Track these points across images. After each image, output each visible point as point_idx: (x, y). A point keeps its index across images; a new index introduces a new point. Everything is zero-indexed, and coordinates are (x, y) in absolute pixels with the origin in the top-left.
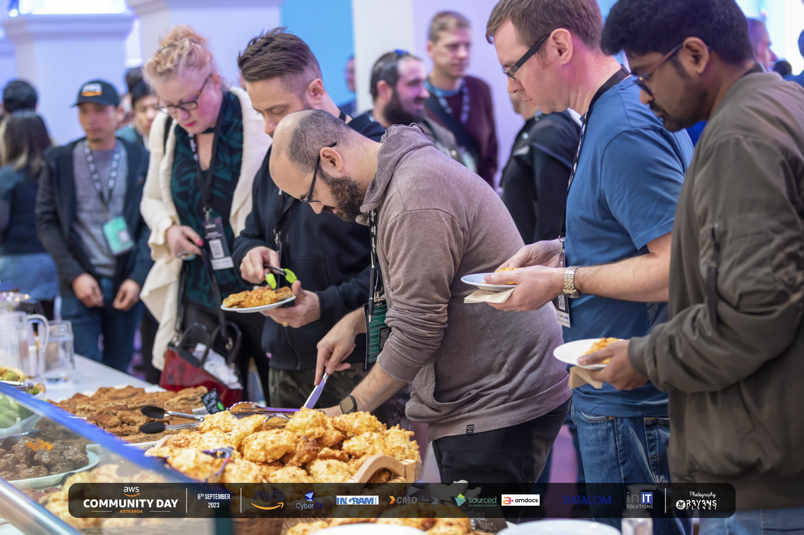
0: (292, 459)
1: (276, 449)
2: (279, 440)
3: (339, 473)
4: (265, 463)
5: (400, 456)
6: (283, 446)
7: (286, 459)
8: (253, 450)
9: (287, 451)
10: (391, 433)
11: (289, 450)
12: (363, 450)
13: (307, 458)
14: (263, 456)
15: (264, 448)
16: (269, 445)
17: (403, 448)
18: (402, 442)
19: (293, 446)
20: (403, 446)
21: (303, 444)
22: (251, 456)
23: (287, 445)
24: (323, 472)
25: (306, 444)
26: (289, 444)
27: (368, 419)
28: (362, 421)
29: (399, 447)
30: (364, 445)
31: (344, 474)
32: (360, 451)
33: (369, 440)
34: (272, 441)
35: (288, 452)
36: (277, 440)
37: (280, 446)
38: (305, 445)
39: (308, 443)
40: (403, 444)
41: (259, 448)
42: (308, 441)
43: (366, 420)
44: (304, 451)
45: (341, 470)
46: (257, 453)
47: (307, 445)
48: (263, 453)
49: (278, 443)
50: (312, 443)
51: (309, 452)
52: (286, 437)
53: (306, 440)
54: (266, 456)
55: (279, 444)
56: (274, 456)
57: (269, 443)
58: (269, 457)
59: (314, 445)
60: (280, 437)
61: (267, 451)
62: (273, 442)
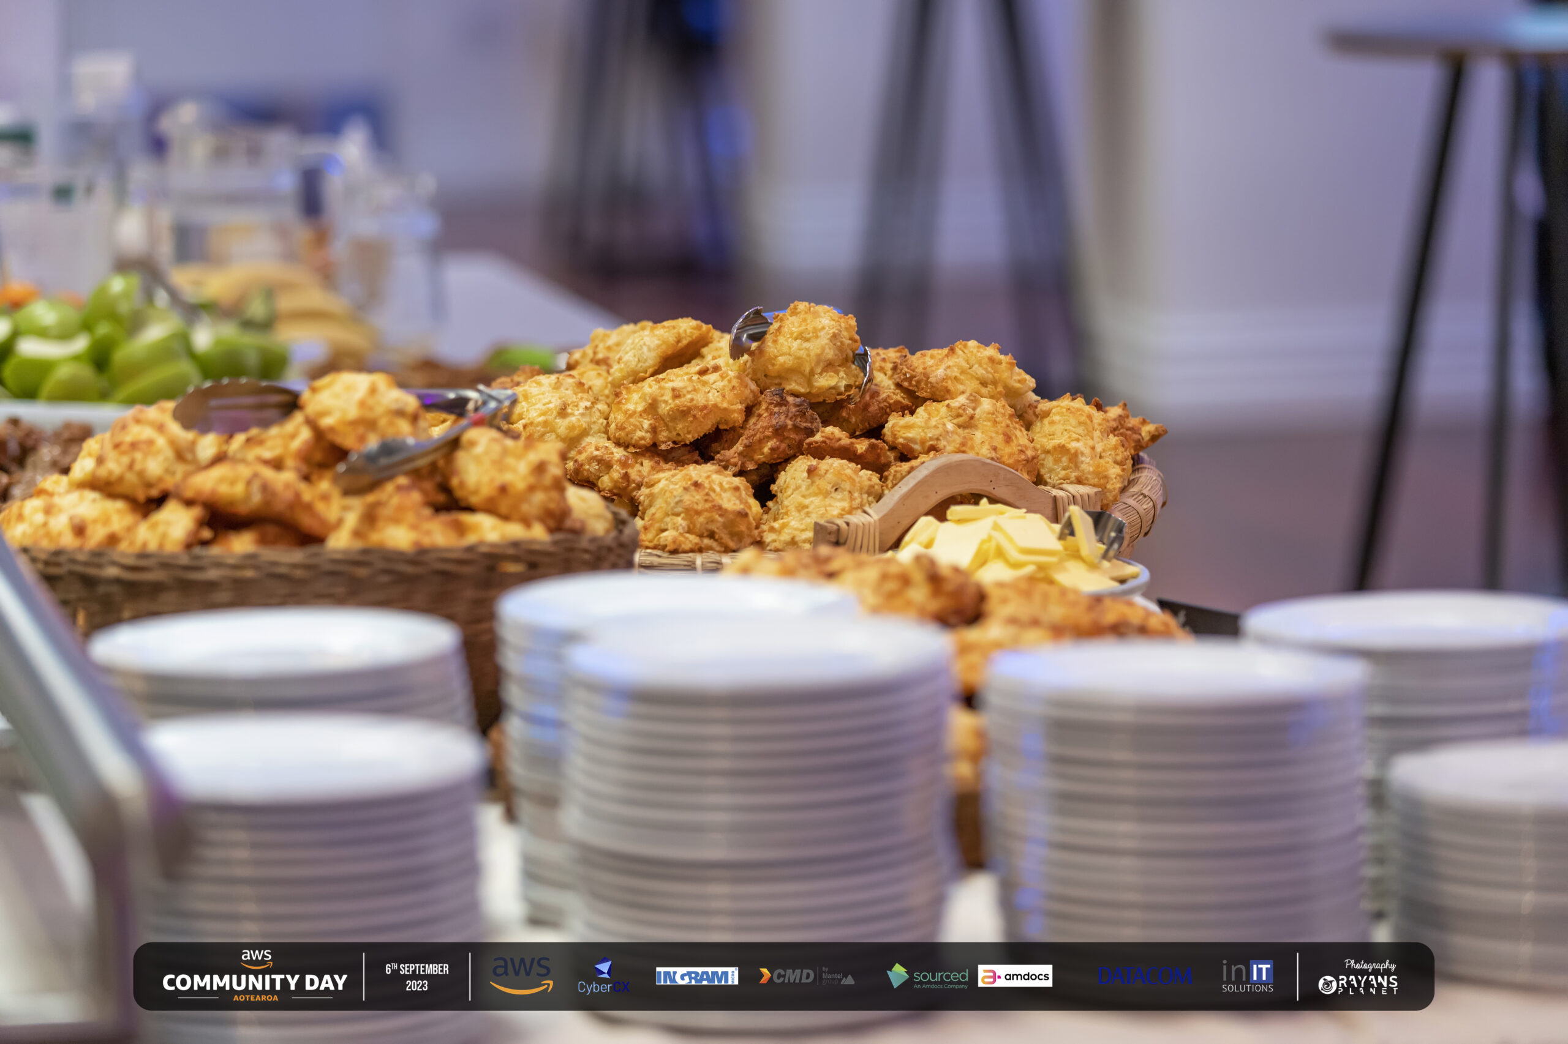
0: (729, 448)
1: (684, 413)
2: (695, 390)
3: (838, 495)
4: (652, 450)
5: (1063, 473)
6: (705, 407)
7: (715, 446)
8: (626, 412)
9: (718, 423)
10: (1053, 411)
11: (726, 422)
12: (931, 439)
13: (772, 449)
14: (647, 432)
15: (652, 407)
16: (666, 402)
17: (1073, 451)
18: (1075, 436)
19: (734, 411)
20: (1073, 445)
21: (767, 409)
22: (621, 428)
23: (715, 406)
24: (798, 488)
25: (776, 409)
26: (725, 405)
27: (987, 360)
28: (965, 365)
29: (1062, 449)
30: (936, 427)
31: (852, 499)
32: (923, 442)
33: (959, 416)
34: (673, 390)
35: (722, 427)
36: (689, 389)
37: (696, 407)
38: (772, 414)
39: (784, 408)
40: (1078, 440)
41: (640, 408)
42: (782, 403)
43: (980, 365)
44: (767, 428)
45: (847, 486)
46: (632, 420)
47: (779, 413)
48: (646, 424)
49: (689, 396)
50: (793, 409)
51: (779, 431)
52: (720, 384)
53: (777, 399)
54: (654, 430)
55: (692, 400)
56: (678, 435)
57: (668, 396)
58: (663, 435)
59: (803, 414)
60: (705, 383)
61: (658, 418)
62: (676, 394)
